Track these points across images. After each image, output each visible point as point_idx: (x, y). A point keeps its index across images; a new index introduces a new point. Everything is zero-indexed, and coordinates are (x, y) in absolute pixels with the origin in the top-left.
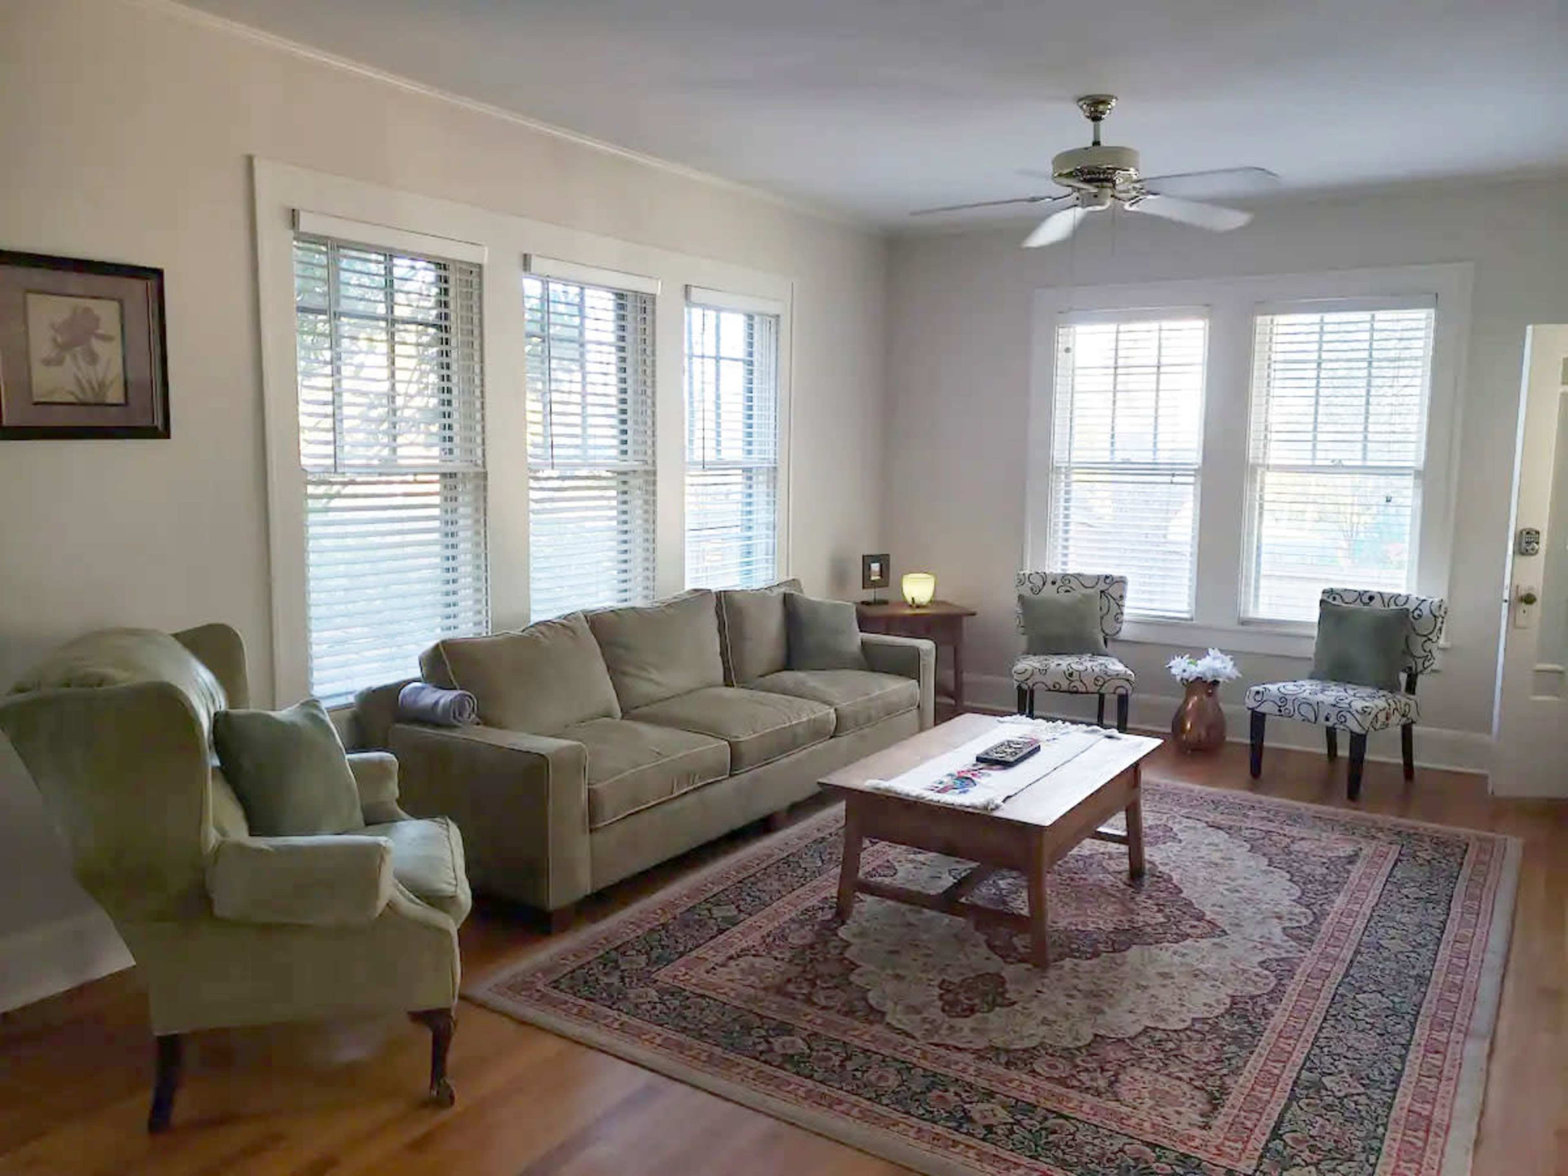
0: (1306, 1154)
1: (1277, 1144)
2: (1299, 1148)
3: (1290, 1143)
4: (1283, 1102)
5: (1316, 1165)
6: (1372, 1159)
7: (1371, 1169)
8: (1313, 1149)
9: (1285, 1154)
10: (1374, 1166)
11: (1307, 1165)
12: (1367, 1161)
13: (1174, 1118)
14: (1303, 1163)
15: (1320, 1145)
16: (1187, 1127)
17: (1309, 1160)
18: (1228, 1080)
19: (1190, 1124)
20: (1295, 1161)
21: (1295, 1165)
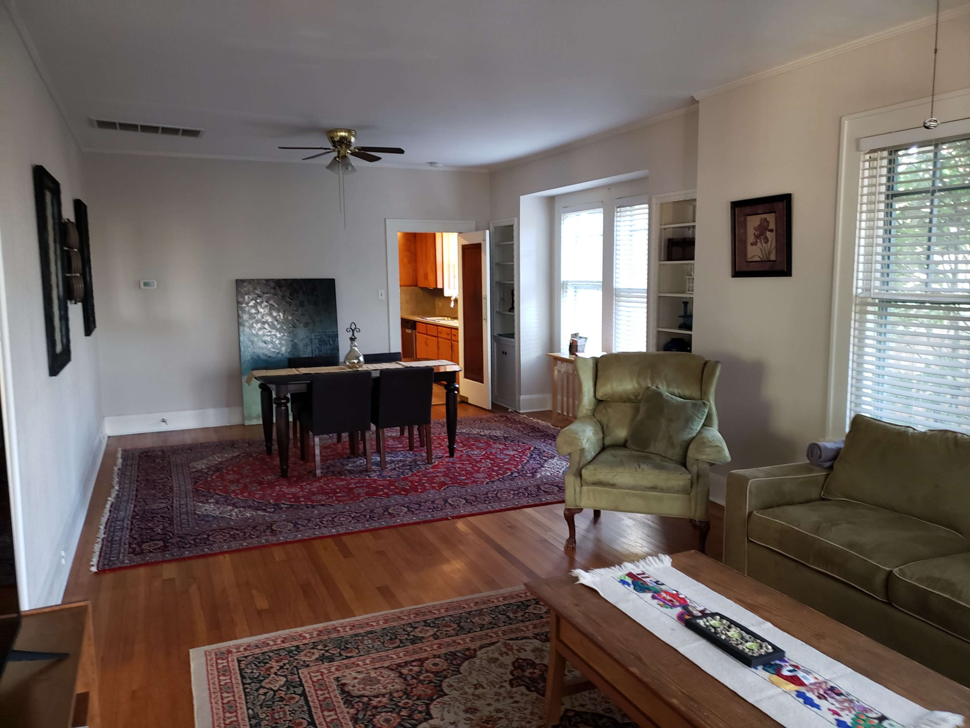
0: (283, 694)
1: (299, 690)
2: (288, 696)
3: (294, 695)
4: (315, 717)
5: (275, 691)
6: (251, 712)
7: (249, 706)
8: (282, 699)
9: (292, 689)
10: (248, 709)
11: (279, 690)
12: (253, 710)
13: (354, 674)
14: (281, 688)
15: (280, 703)
16: (344, 674)
17: (280, 692)
18: (352, 711)
19: (345, 676)
20: (285, 687)
21: (284, 685)
